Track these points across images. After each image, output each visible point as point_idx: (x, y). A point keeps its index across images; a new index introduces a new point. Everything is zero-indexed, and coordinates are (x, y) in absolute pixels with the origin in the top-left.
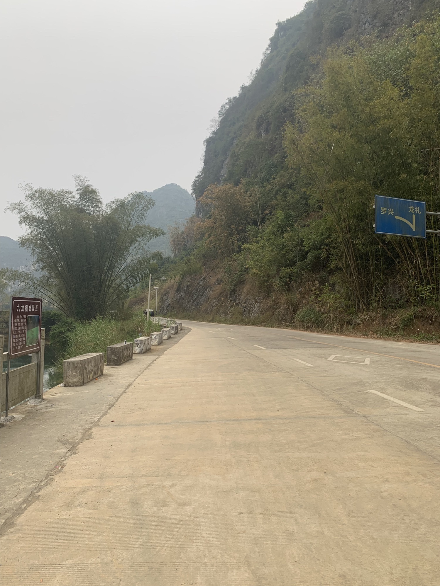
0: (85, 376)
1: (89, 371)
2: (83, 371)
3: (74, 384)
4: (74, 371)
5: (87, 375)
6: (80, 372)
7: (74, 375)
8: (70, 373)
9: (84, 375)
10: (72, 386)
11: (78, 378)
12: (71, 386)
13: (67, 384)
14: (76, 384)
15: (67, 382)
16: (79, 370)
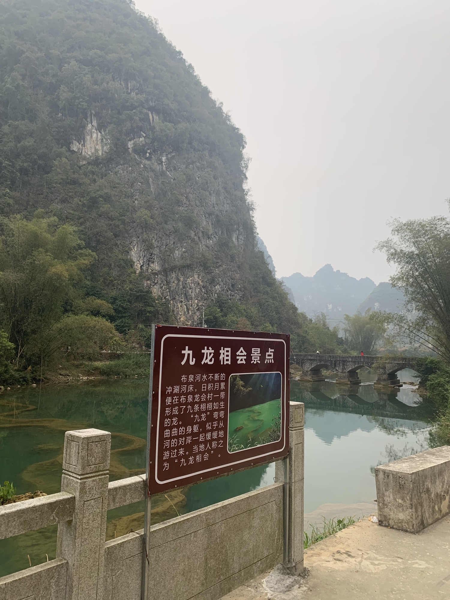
0: (426, 507)
1: (437, 495)
2: (420, 497)
3: (399, 525)
4: (398, 496)
5: (432, 504)
6: (411, 500)
7: (399, 503)
8: (389, 497)
9: (422, 506)
10: (396, 529)
11: (407, 512)
12: (392, 528)
13: (385, 521)
14: (405, 526)
15: (385, 516)
16: (409, 495)
